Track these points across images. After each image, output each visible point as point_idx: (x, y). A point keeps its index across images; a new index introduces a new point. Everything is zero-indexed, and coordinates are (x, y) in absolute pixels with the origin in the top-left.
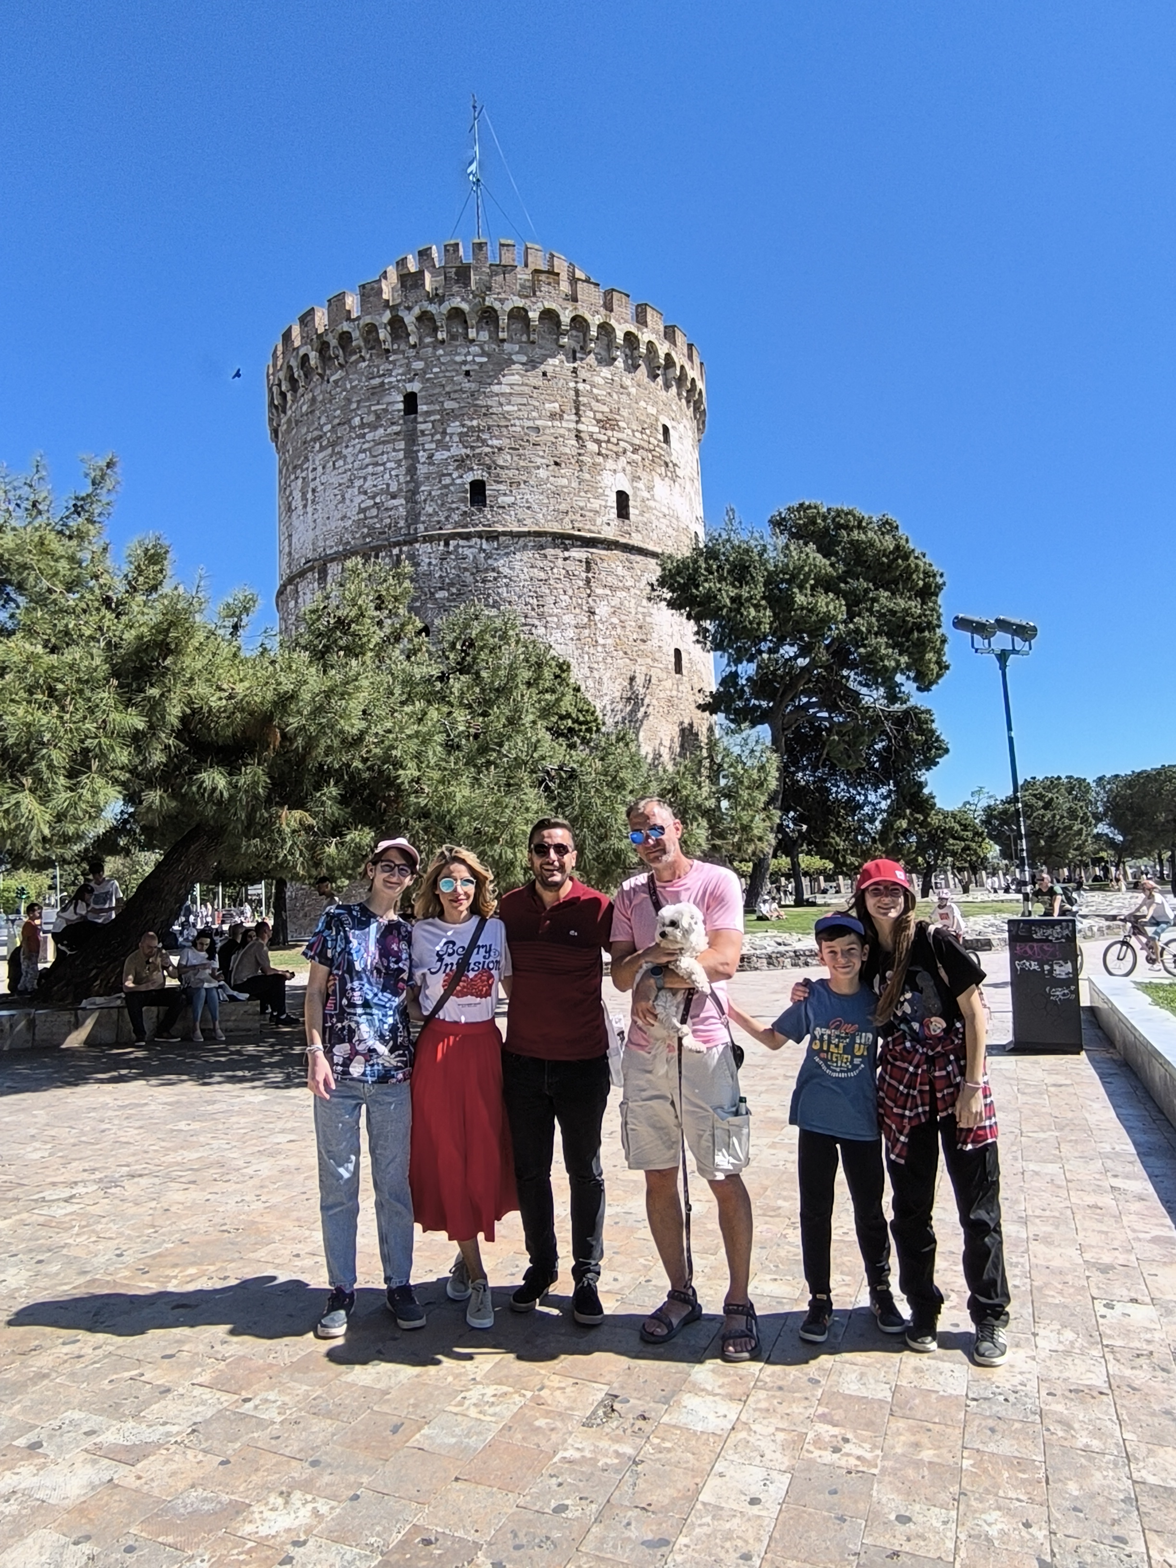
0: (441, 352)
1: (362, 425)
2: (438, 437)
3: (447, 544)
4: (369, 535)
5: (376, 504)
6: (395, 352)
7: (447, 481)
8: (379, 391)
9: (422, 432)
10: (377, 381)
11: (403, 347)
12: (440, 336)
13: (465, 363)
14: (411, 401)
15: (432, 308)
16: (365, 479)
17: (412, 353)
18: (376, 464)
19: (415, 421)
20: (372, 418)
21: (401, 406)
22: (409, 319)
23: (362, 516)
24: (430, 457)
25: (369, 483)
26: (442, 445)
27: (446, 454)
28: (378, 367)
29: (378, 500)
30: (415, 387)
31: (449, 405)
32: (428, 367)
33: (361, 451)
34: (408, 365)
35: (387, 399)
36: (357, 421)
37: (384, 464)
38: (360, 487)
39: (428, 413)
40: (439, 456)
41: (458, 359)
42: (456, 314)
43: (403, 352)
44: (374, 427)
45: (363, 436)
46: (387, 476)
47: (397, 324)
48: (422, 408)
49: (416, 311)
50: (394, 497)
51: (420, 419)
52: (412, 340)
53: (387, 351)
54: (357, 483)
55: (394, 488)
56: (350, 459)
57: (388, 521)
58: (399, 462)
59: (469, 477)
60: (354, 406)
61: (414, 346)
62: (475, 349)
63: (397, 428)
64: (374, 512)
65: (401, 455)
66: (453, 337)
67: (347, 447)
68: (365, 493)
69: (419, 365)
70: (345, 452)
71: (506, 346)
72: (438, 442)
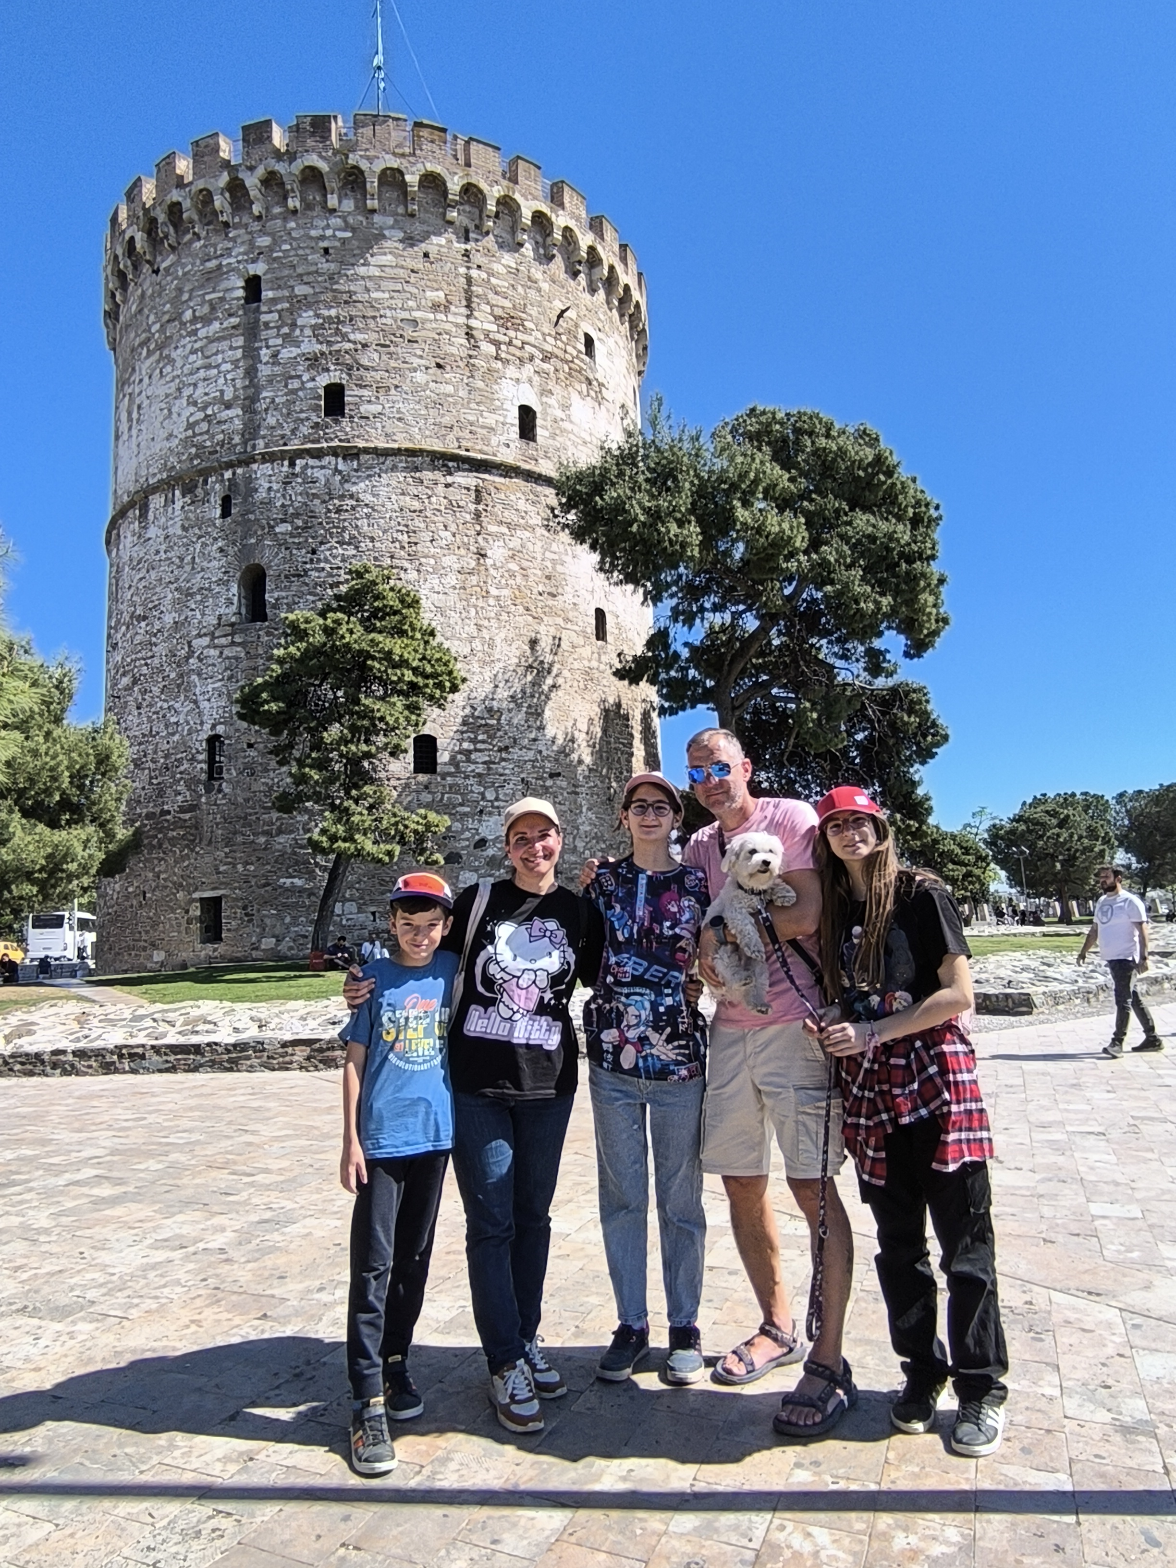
0: (292, 224)
1: (195, 319)
2: (286, 330)
3: (292, 464)
4: (197, 456)
5: (207, 416)
6: (236, 227)
7: (295, 384)
8: (214, 277)
9: (266, 325)
10: (212, 264)
11: (246, 219)
12: (292, 203)
13: (323, 238)
14: (253, 286)
15: (281, 168)
16: (195, 385)
17: (256, 226)
18: (208, 367)
19: (258, 310)
20: (206, 309)
21: (241, 293)
22: (252, 181)
23: (190, 433)
24: (275, 355)
25: (200, 391)
26: (289, 340)
27: (295, 351)
28: (215, 246)
29: (209, 412)
30: (259, 268)
31: (301, 290)
32: (276, 243)
33: (193, 352)
34: (251, 243)
35: (224, 285)
36: (188, 315)
37: (218, 366)
38: (189, 397)
39: (274, 301)
40: (287, 353)
41: (313, 233)
42: (312, 176)
43: (246, 226)
44: (207, 320)
45: (195, 332)
46: (221, 381)
47: (236, 188)
48: (267, 294)
49: (260, 171)
50: (228, 407)
51: (264, 308)
52: (256, 209)
53: (226, 225)
54: (187, 392)
55: (229, 395)
56: (179, 364)
57: (221, 437)
58: (235, 363)
59: (323, 380)
60: (185, 297)
61: (259, 218)
62: (335, 221)
63: (234, 321)
64: (204, 426)
65: (239, 353)
66: (308, 206)
67: (176, 348)
68: (195, 404)
69: (264, 241)
70: (174, 355)
71: (377, 218)
72: (286, 337)
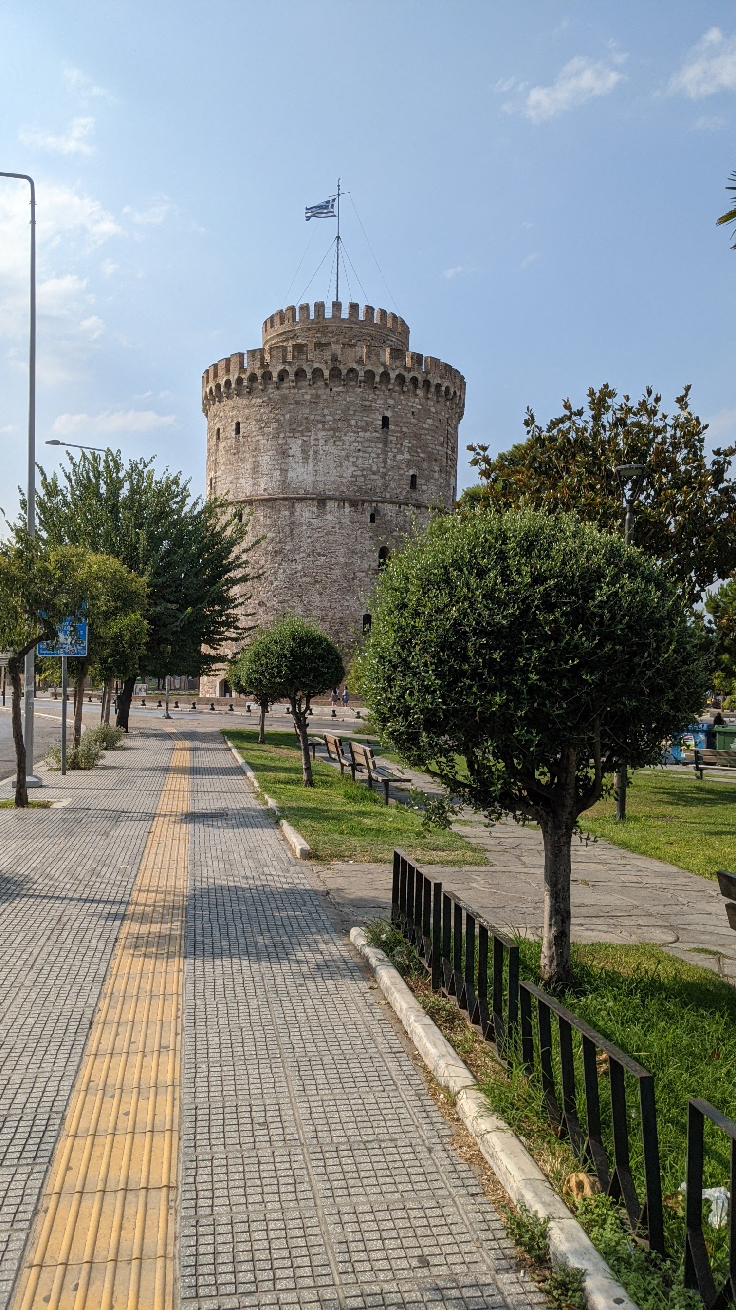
0: (402, 397)
1: (357, 426)
2: (399, 446)
3: (400, 507)
4: (358, 491)
5: (363, 475)
6: (380, 390)
7: (401, 472)
8: (368, 410)
9: (391, 441)
10: (367, 403)
11: (383, 388)
12: (405, 389)
13: (412, 407)
14: (385, 421)
15: (405, 374)
16: (357, 458)
17: (388, 393)
18: (365, 452)
19: (387, 433)
20: (363, 424)
21: (380, 423)
22: (393, 376)
23: (354, 479)
24: (395, 456)
25: (359, 462)
26: (400, 452)
27: (402, 457)
28: (368, 395)
29: (365, 473)
30: (389, 414)
31: (405, 429)
32: (396, 404)
33: (355, 441)
34: (386, 400)
35: (372, 416)
36: (353, 422)
37: (369, 453)
38: (353, 462)
39: (395, 431)
40: (399, 457)
41: (410, 404)
42: (414, 380)
43: (383, 391)
44: (365, 430)
45: (358, 433)
46: (371, 461)
47: (385, 375)
48: (392, 427)
49: (397, 373)
50: (374, 474)
51: (390, 433)
52: (391, 387)
53: (376, 388)
54: (352, 459)
55: (375, 468)
56: (347, 443)
57: (370, 486)
58: (378, 455)
59: (411, 472)
60: (351, 412)
61: (390, 390)
62: (417, 400)
63: (377, 435)
64: (362, 479)
65: (379, 451)
66: (409, 391)
67: (345, 435)
68: (357, 466)
69: (391, 402)
70: (343, 438)
71: (429, 402)
72: (399, 449)
